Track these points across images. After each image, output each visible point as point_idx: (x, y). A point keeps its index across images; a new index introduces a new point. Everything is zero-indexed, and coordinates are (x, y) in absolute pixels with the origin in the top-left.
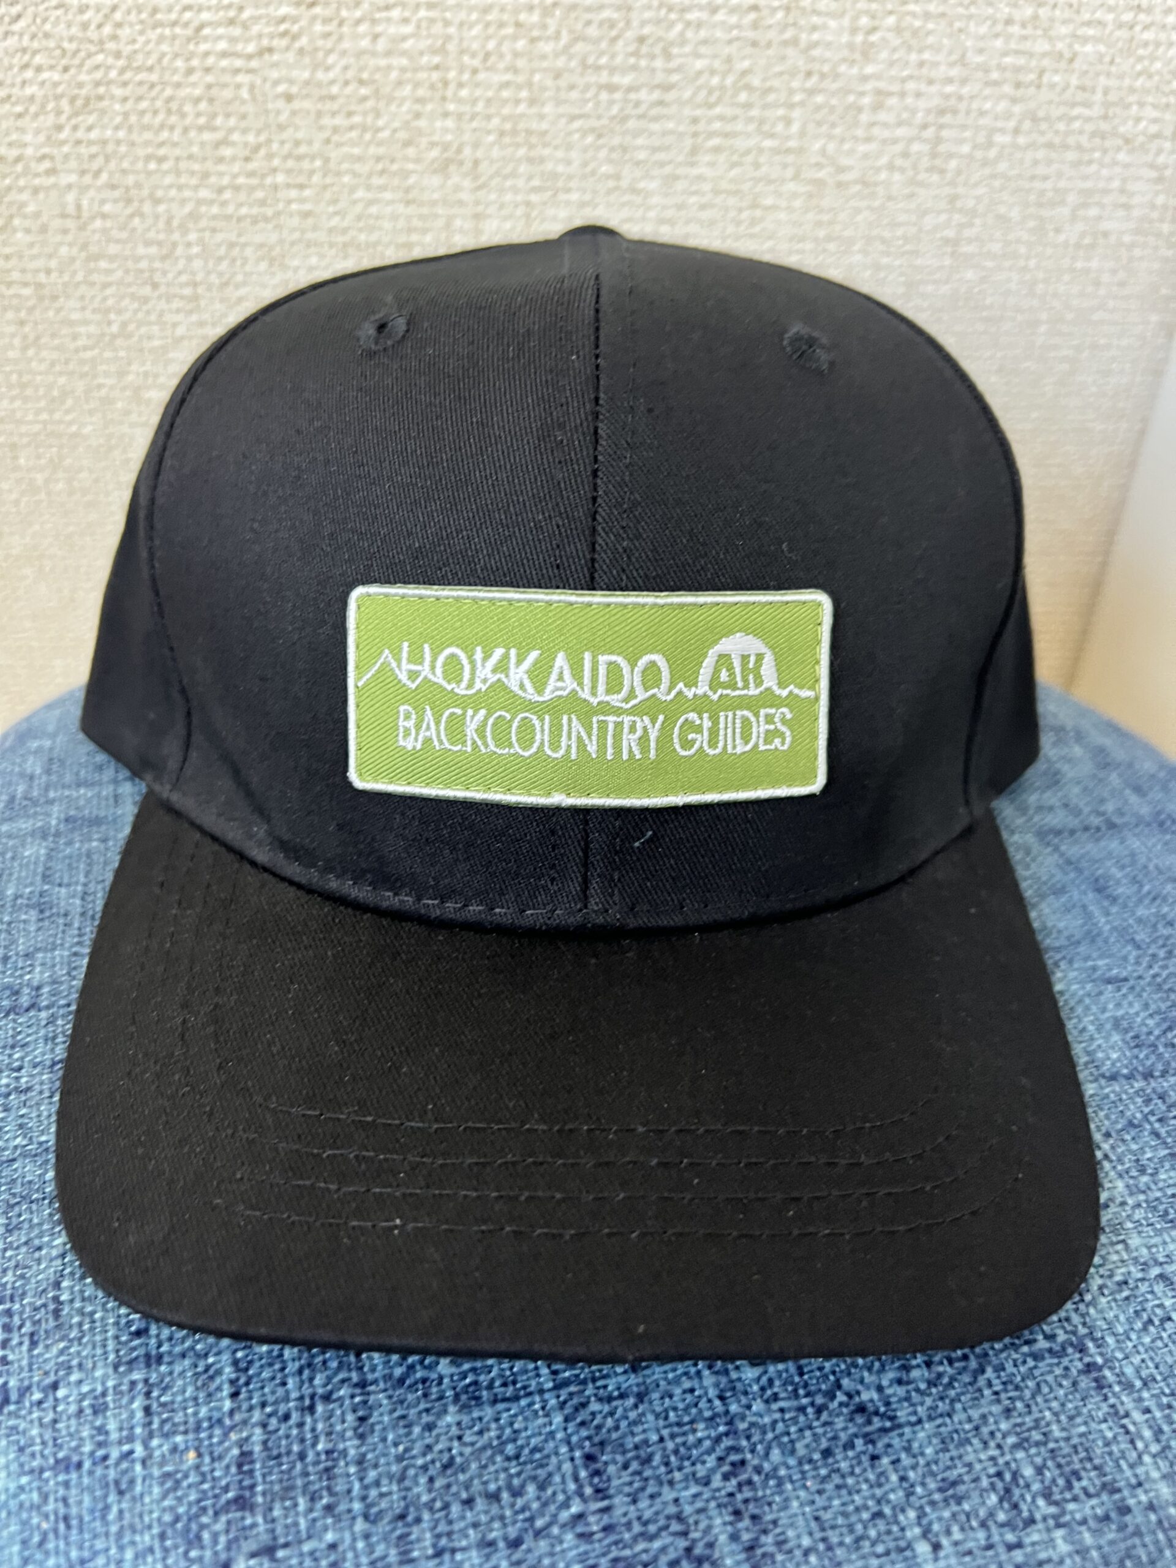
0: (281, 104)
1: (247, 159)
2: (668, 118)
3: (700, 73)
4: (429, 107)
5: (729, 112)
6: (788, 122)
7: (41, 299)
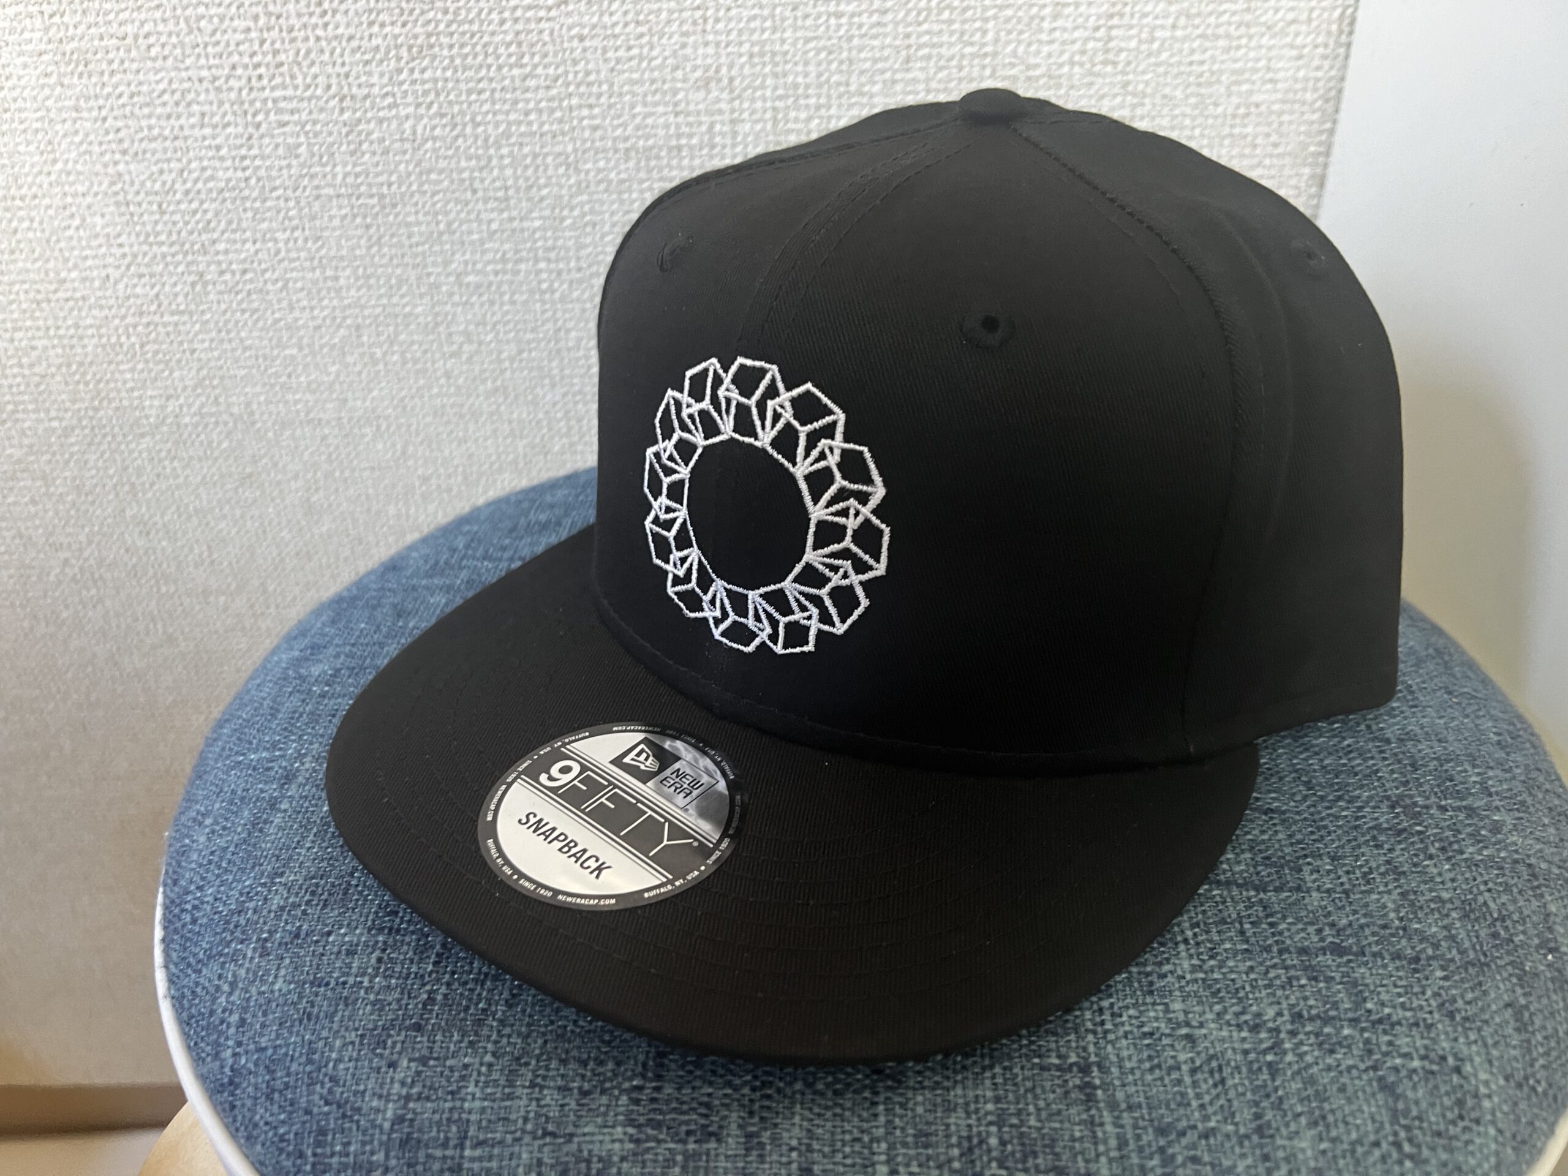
0: (575, 43)
1: (548, 88)
4: (692, 39)
5: (936, 27)
6: (985, 32)
7: (384, 207)
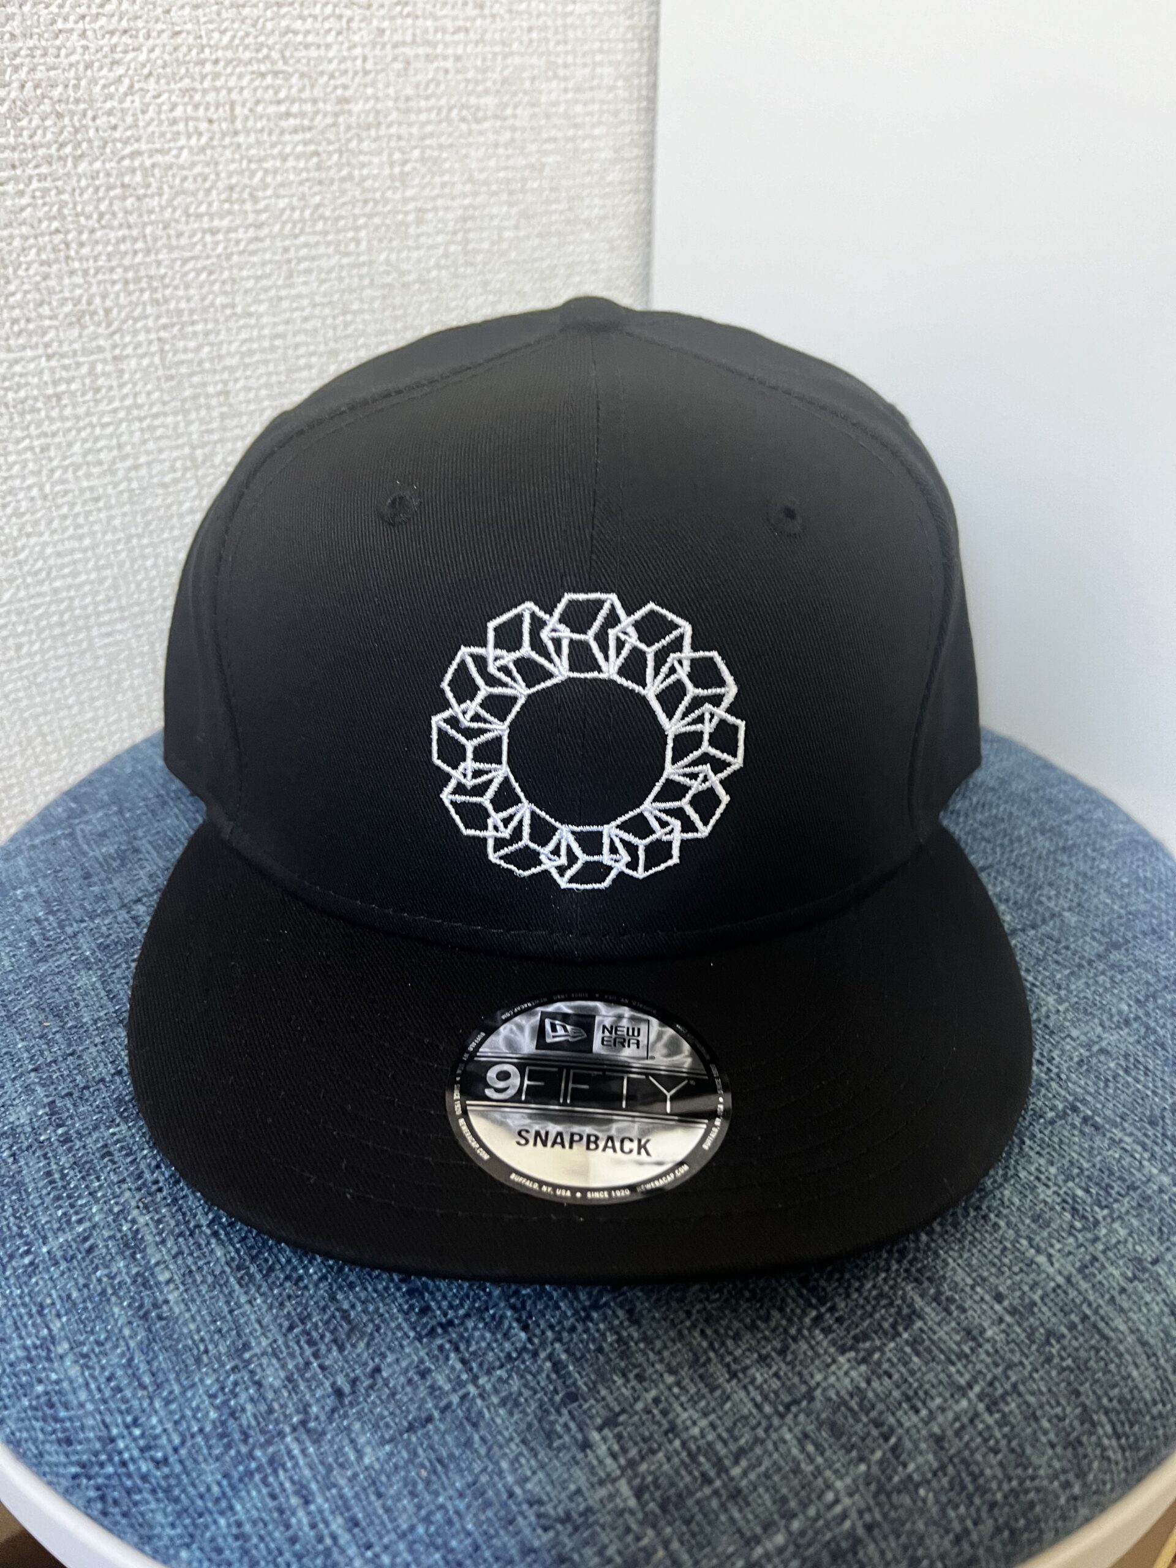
2: (265, 250)
3: (283, 210)
